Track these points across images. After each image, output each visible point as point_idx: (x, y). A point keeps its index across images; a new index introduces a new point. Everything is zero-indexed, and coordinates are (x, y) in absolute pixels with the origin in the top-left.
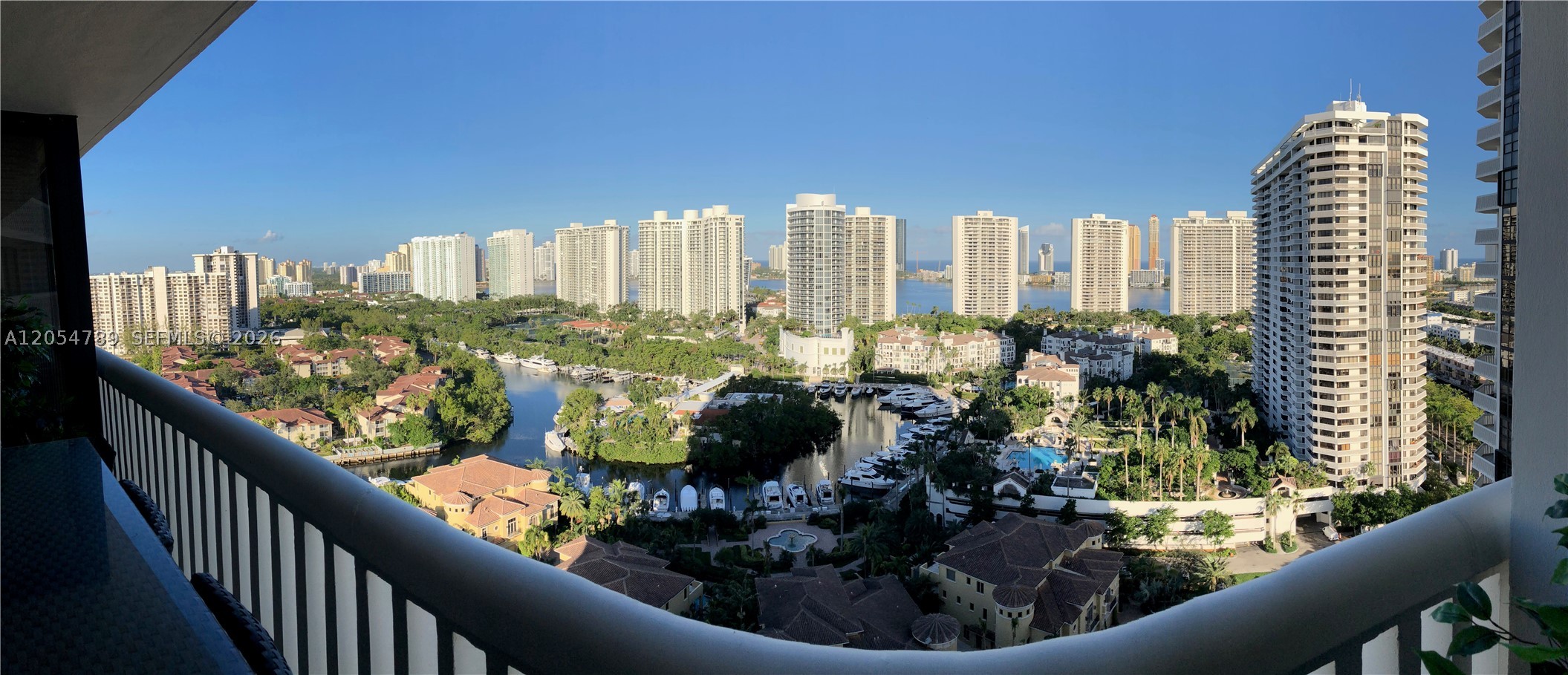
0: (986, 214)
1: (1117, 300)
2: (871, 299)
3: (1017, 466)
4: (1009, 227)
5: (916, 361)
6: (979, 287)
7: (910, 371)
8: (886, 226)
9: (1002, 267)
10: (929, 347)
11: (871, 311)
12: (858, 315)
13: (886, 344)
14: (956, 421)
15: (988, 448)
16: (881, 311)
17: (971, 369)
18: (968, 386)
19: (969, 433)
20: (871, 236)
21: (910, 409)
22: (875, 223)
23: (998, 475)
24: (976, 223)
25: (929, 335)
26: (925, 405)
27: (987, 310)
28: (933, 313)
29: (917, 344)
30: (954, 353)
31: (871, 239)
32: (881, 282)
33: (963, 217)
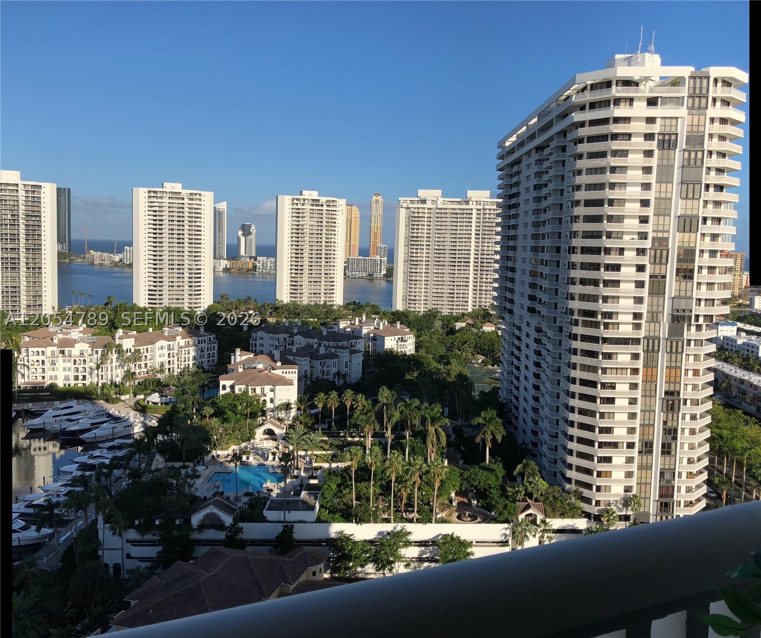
0: (173, 187)
1: (330, 291)
2: (23, 289)
3: (221, 490)
4: (202, 203)
5: (81, 369)
6: (166, 273)
7: (73, 383)
8: (42, 196)
9: (194, 250)
10: (100, 350)
11: (24, 302)
12: (5, 309)
13: (35, 350)
14: (138, 444)
15: (183, 472)
16: (38, 303)
17: (159, 376)
18: (155, 397)
19: (158, 456)
20: (22, 208)
21: (74, 433)
22: (27, 192)
23: (197, 503)
24: (161, 197)
25: (99, 334)
26: (95, 425)
27: (175, 301)
28: (107, 304)
29: (85, 347)
30: (136, 356)
31: (21, 212)
32: (37, 266)
33: (146, 190)
